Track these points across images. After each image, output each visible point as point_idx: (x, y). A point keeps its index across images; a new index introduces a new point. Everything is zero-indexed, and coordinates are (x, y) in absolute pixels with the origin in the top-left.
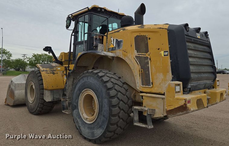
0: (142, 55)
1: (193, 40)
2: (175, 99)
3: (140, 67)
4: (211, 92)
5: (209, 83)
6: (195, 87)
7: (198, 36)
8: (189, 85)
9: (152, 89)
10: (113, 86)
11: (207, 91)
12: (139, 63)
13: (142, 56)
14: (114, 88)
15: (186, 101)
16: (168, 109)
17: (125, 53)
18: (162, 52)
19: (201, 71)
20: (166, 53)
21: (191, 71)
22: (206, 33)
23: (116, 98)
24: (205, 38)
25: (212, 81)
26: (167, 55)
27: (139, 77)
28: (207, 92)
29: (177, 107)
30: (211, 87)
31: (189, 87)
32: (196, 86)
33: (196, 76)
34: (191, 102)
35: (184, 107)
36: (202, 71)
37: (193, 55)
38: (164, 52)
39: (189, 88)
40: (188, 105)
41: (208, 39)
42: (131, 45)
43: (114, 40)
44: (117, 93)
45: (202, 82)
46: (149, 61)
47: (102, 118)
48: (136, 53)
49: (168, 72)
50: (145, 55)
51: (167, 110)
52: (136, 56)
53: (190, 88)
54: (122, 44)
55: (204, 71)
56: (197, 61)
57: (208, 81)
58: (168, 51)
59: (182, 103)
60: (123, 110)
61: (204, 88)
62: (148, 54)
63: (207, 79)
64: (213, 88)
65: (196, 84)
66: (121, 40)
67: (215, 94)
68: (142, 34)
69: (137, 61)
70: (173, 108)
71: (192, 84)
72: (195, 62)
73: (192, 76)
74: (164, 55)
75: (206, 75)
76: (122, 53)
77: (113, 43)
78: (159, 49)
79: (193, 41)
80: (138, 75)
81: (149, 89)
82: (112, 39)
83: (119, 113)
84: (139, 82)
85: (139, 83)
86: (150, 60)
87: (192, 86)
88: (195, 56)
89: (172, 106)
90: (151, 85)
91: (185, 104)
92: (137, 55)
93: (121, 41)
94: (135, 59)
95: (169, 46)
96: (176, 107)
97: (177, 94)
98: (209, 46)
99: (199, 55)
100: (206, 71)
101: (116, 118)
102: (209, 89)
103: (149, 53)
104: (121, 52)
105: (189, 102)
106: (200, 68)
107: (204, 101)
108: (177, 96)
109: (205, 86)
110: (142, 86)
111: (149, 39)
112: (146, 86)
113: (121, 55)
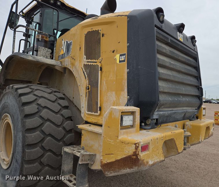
0: (92, 62)
1: (171, 40)
2: (118, 141)
3: (87, 81)
4: (192, 126)
5: (191, 112)
6: (167, 117)
7: (180, 37)
8: (156, 113)
9: (99, 118)
10: (37, 110)
11: (188, 123)
12: (86, 76)
13: (92, 64)
14: (39, 113)
15: (138, 147)
16: (105, 162)
17: (73, 61)
18: (117, 57)
19: (179, 92)
20: (123, 58)
21: (161, 90)
22: (193, 38)
23: (38, 132)
24: (190, 44)
25: (196, 109)
26: (124, 61)
27: (85, 98)
28: (186, 125)
29: (122, 159)
30: (193, 117)
31: (155, 116)
32: (169, 116)
33: (169, 99)
34: (151, 147)
35: (132, 159)
36: (181, 93)
37: (167, 65)
38: (121, 55)
39: (154, 119)
40: (142, 155)
41: (195, 47)
42: (80, 48)
43: (64, 42)
44: (42, 123)
45: (180, 110)
46: (100, 72)
47: (15, 164)
48: (85, 60)
49: (123, 90)
50: (96, 62)
51: (102, 162)
52: (84, 65)
53: (157, 119)
54: (71, 47)
55: (184, 93)
56: (173, 76)
57: (190, 108)
58: (125, 55)
59: (129, 151)
60: (50, 150)
61: (184, 118)
62: (99, 61)
63: (189, 105)
64: (197, 118)
65: (169, 112)
66: (71, 42)
67: (198, 128)
68: (95, 28)
69: (85, 73)
70: (113, 160)
71: (161, 113)
72: (169, 75)
73: (162, 98)
74: (120, 61)
75: (187, 99)
76: (71, 61)
77: (63, 47)
78: (113, 52)
79: (169, 41)
80: (84, 96)
81: (95, 117)
82: (63, 42)
83: (42, 156)
84: (84, 106)
85: (84, 108)
86: (101, 70)
87: (160, 116)
88: (172, 66)
89: (112, 155)
90: (99, 112)
91: (135, 154)
92: (86, 63)
93: (71, 44)
94: (83, 70)
95: (128, 44)
96: (119, 158)
97: (124, 130)
98: (196, 58)
99: (178, 67)
100: (187, 93)
101: (34, 166)
102: (190, 120)
103: (101, 58)
104: (69, 60)
105: (145, 148)
106: (177, 87)
107: (177, 143)
108: (124, 136)
109: (185, 115)
110: (87, 112)
111: (103, 35)
112: (92, 113)
113: (69, 64)
